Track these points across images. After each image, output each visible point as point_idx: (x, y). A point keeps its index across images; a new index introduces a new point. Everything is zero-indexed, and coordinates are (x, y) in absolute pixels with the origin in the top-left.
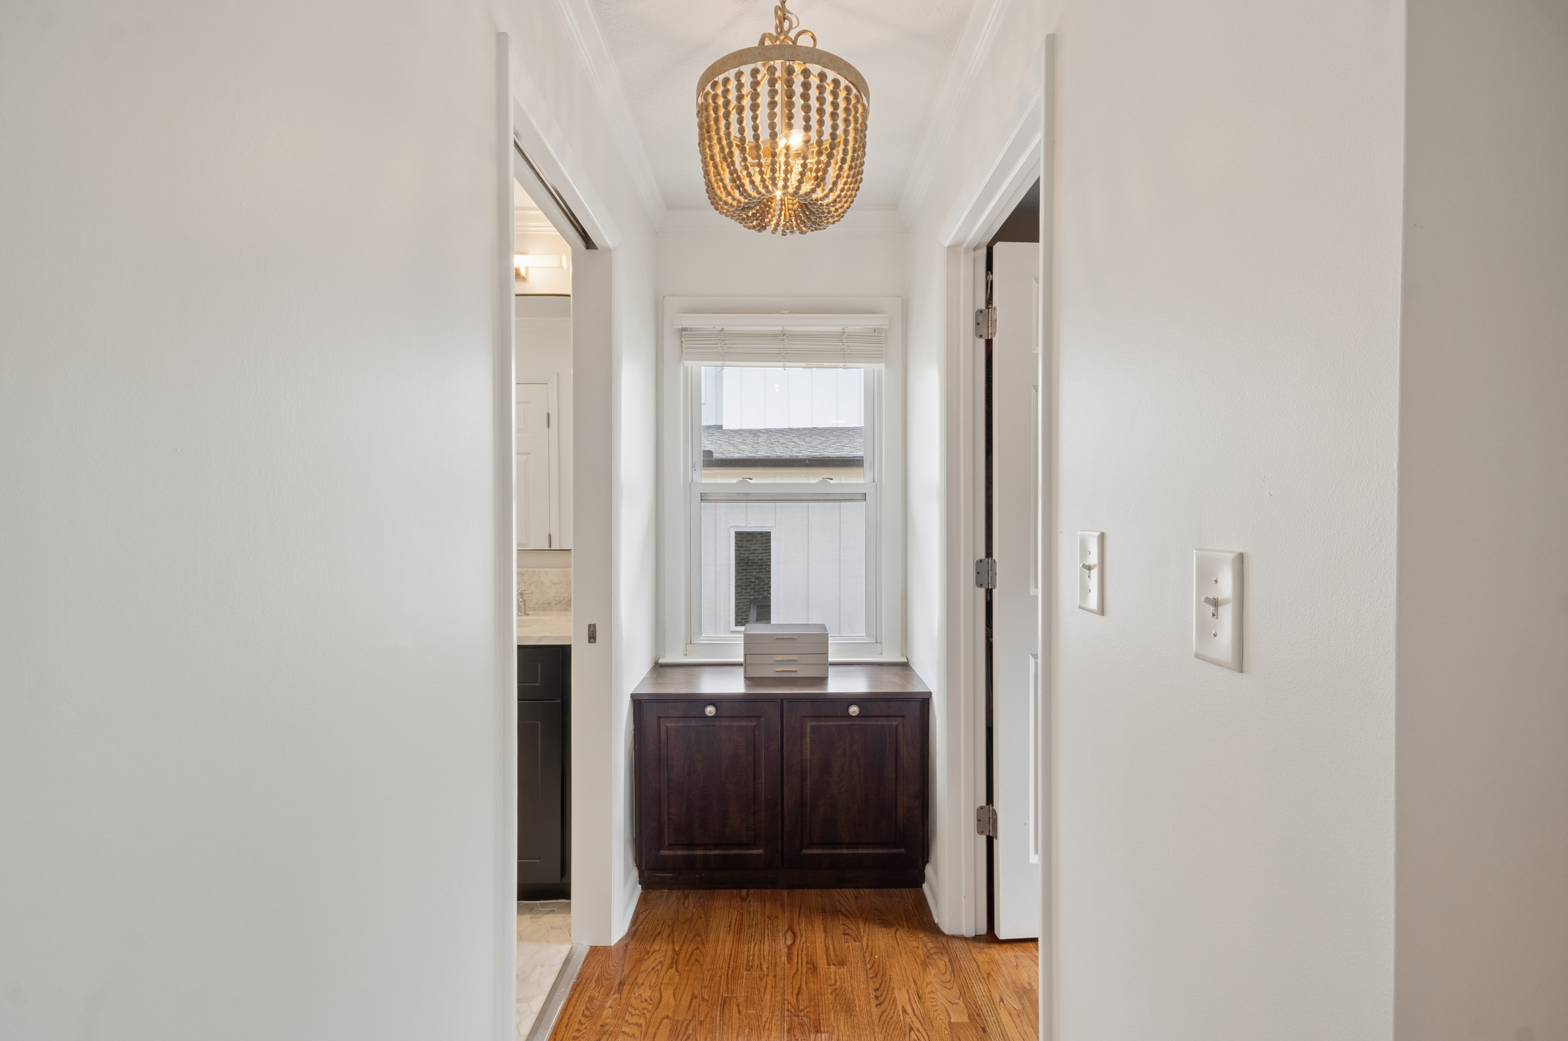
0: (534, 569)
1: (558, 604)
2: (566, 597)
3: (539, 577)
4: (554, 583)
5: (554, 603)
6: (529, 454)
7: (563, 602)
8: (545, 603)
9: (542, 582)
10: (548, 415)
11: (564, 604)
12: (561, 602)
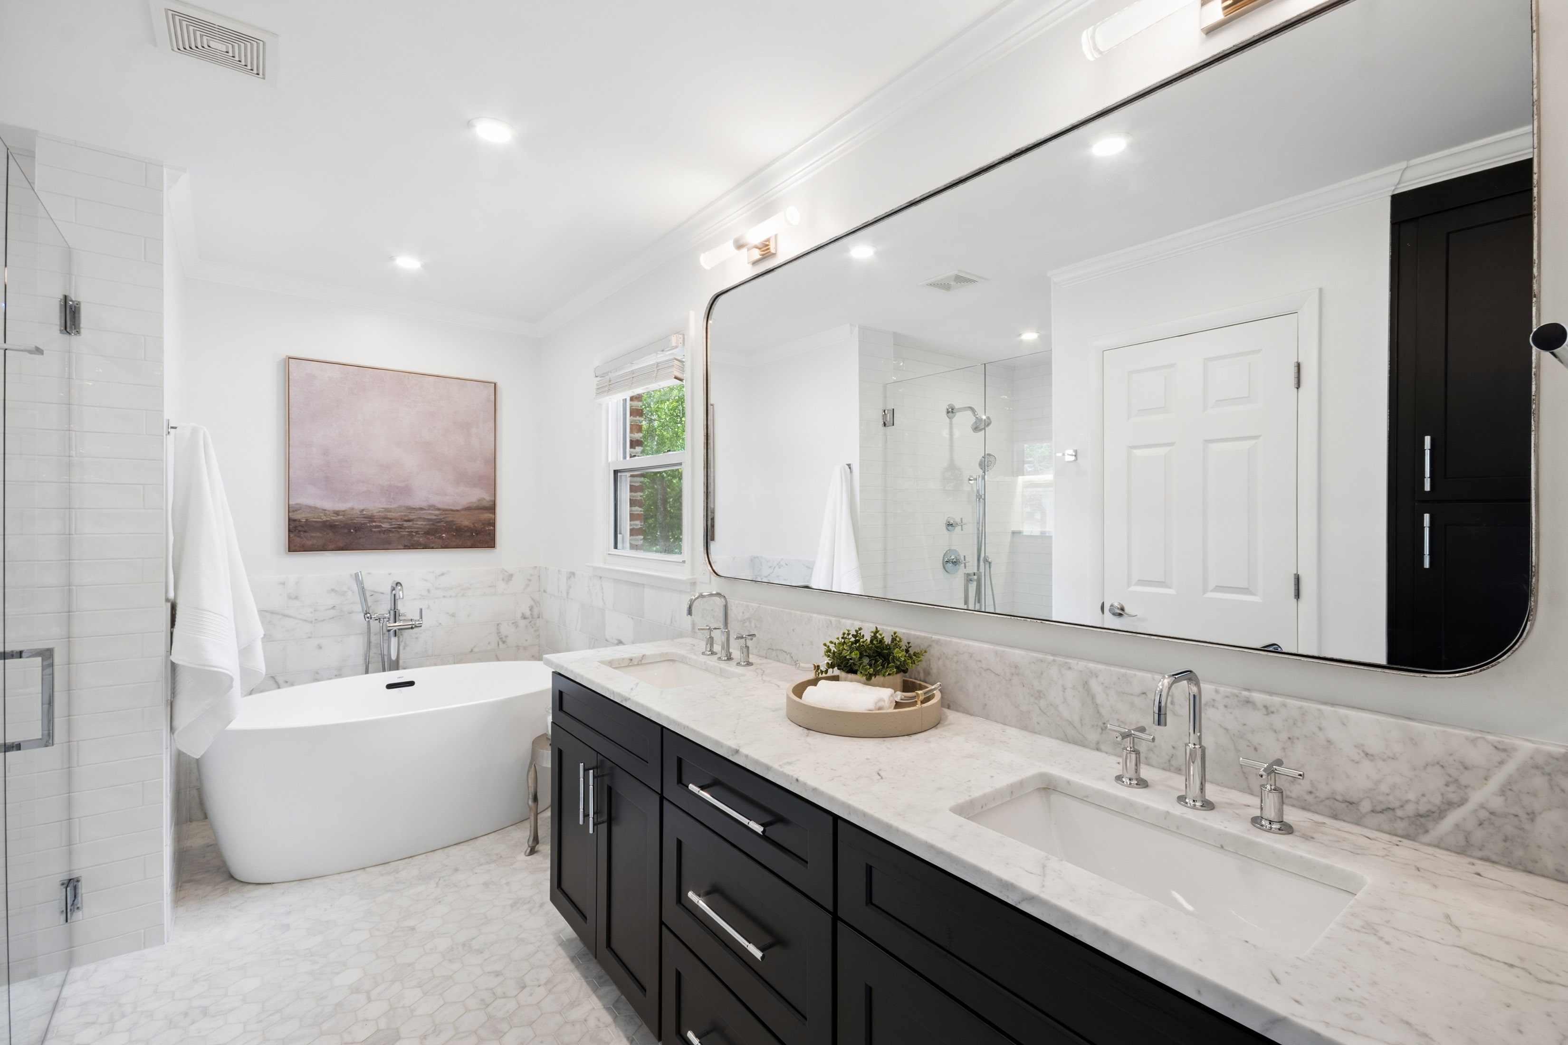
0: (1304, 704)
1: (1382, 812)
2: (1407, 801)
3: (1320, 729)
4: (1367, 754)
5: (1366, 806)
6: (1256, 437)
7: (1399, 813)
8: (1339, 798)
9: (1329, 741)
10: (1299, 366)
11: (1402, 819)
12: (1393, 809)
